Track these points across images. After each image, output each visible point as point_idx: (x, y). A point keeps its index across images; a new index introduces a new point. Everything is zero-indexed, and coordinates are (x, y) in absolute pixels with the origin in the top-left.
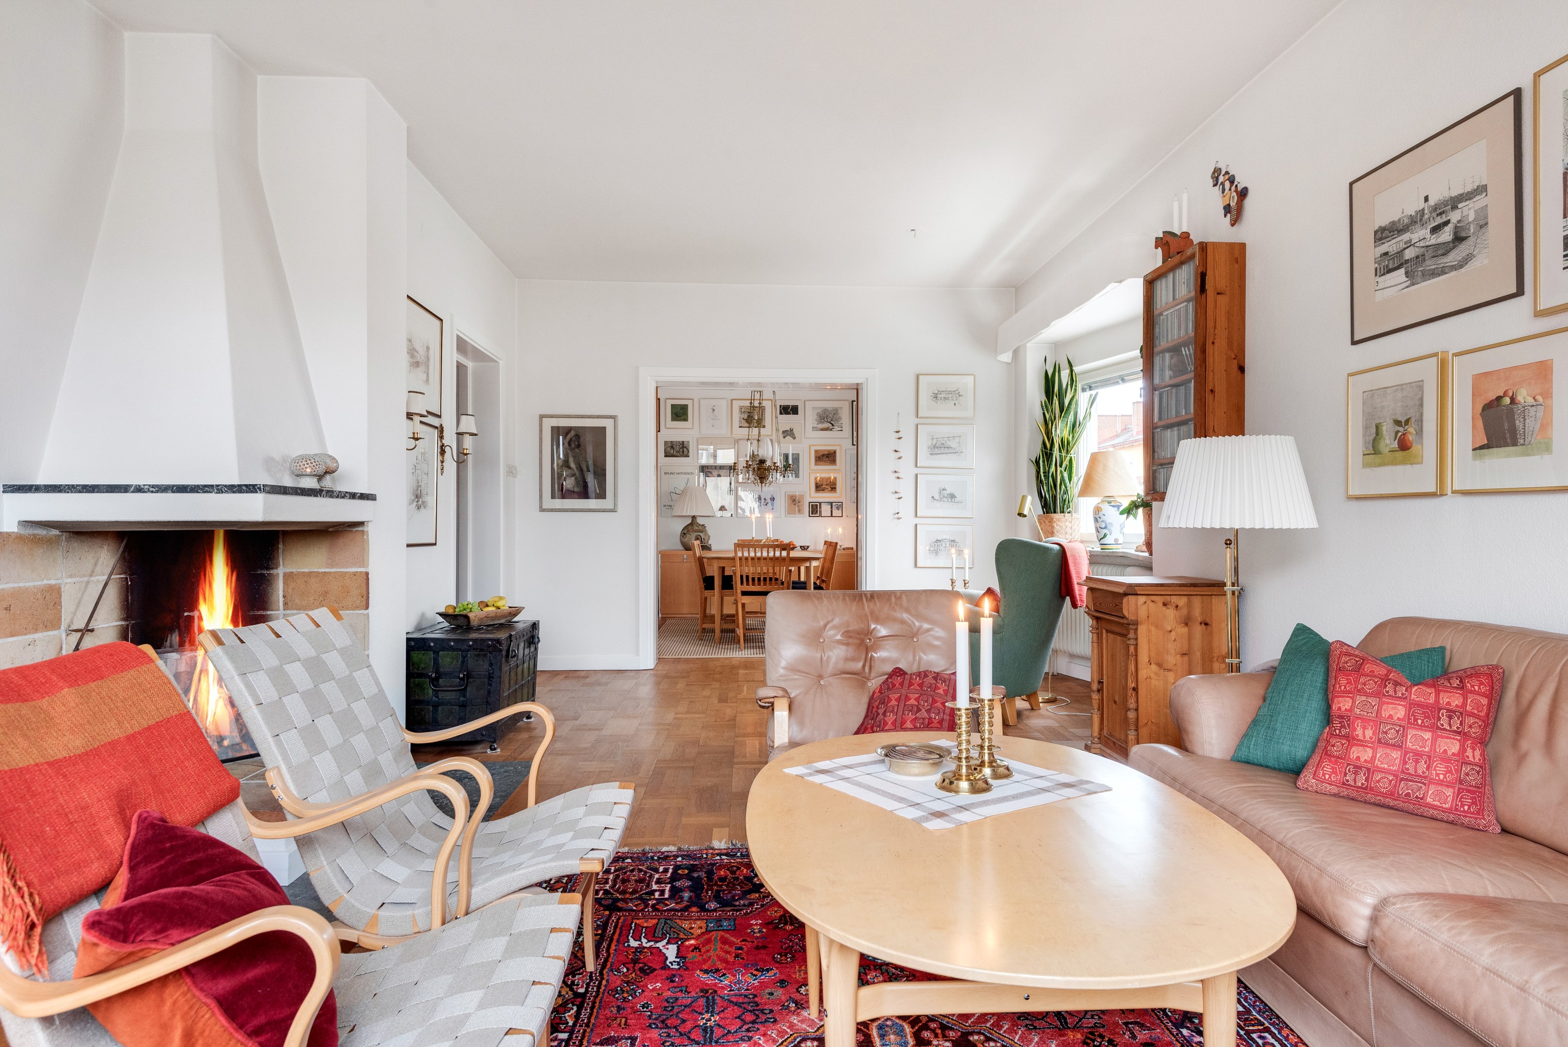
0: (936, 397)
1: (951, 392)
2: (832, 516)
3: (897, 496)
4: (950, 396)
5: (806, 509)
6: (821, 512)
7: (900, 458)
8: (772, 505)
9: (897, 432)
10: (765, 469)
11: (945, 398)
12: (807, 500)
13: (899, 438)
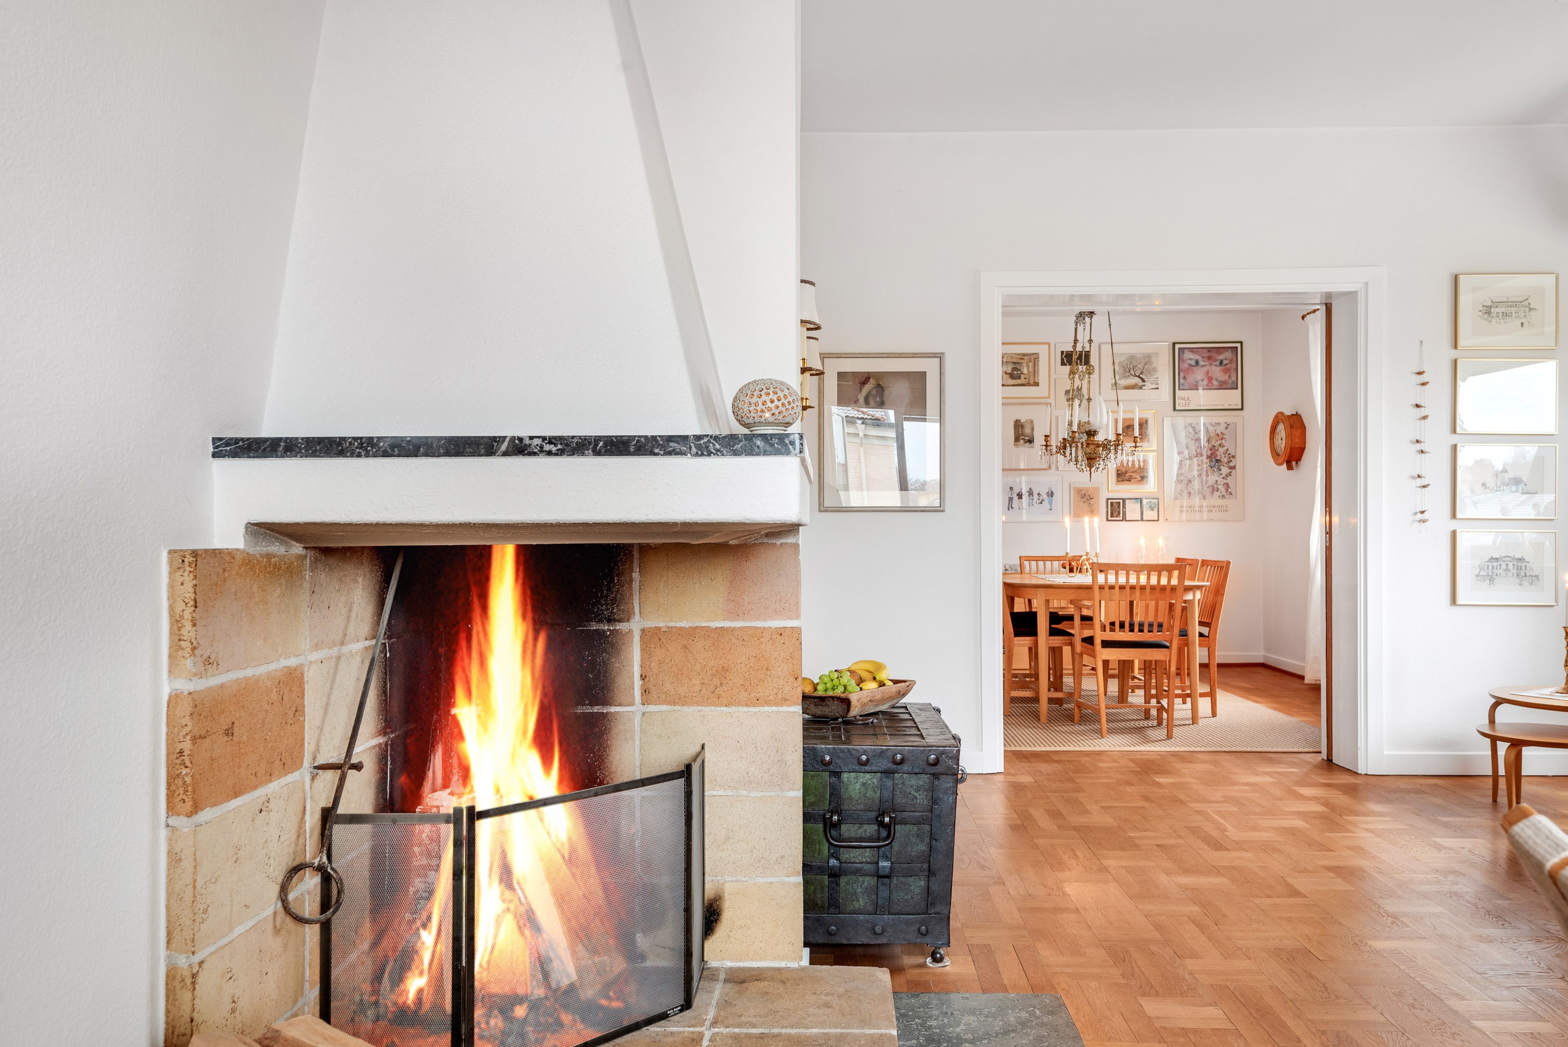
0: (1489, 313)
1: (1515, 304)
2: (1142, 520)
3: (1420, 482)
4: (1513, 310)
5: (1103, 508)
6: (1124, 513)
7: (1425, 418)
8: (1050, 503)
9: (1420, 373)
10: (1098, 446)
11: (1506, 315)
12: (1104, 495)
13: (1423, 384)
